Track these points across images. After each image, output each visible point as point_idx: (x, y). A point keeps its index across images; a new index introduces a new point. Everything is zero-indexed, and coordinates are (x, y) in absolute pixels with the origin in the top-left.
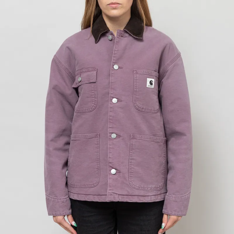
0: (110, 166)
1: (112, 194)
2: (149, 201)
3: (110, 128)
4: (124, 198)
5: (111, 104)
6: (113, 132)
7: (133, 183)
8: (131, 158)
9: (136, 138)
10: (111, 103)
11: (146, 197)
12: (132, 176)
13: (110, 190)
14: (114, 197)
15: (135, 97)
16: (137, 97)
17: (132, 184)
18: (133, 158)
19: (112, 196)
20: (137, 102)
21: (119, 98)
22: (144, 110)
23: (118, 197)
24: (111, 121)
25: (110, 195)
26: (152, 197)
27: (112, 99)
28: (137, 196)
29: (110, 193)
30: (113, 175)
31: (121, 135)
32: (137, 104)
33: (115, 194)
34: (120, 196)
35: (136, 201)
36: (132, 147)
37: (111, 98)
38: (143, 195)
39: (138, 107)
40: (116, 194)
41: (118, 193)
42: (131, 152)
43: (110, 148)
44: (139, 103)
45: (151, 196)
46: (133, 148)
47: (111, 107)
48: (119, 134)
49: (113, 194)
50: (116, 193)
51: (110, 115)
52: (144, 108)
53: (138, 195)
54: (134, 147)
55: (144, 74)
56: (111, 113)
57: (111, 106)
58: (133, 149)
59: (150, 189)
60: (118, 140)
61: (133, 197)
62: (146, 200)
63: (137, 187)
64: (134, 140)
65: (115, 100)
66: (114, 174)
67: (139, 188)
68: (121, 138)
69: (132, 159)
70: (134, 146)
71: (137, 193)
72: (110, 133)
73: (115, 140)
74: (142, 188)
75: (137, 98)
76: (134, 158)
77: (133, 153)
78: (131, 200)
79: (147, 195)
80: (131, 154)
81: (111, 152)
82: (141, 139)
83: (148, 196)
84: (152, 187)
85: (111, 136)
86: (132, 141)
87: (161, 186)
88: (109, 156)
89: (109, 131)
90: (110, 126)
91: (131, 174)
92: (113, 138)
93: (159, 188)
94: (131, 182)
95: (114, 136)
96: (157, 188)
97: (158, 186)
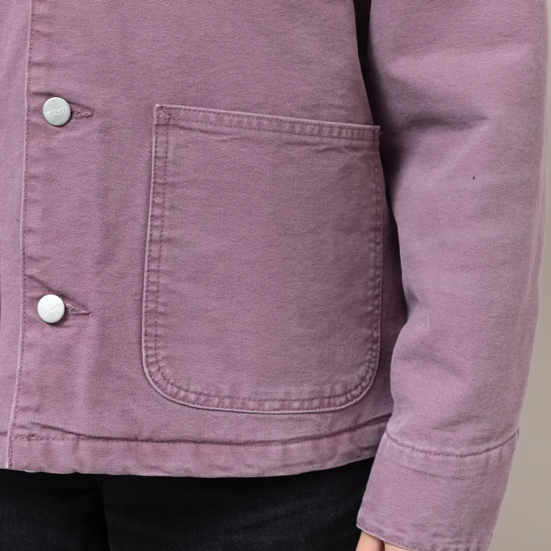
0: (31, 277)
1: (36, 431)
2: (270, 468)
3: (39, 64)
4: (106, 453)
6: (49, 89)
7: (168, 371)
8: (156, 234)
9: (182, 124)
11: (254, 449)
12: (160, 332)
13: (25, 409)
14: (48, 452)
17: (158, 377)
18: (166, 233)
19: (37, 445)
23: (76, 448)
24: (44, 29)
25: (22, 436)
26: (292, 446)
28: (193, 445)
29: (23, 427)
30: (49, 329)
31: (98, 104)
33: (53, 434)
34: (83, 444)
35: (187, 470)
36: (161, 173)
38: (230, 437)
40: (59, 434)
41: (74, 430)
42: (157, 200)
43: (35, 177)
45: (286, 442)
46: (170, 180)
48: (84, 102)
49: (44, 433)
50: (61, 430)
53: (196, 436)
54: (175, 174)
58: (173, 185)
59: (277, 405)
60: (78, 133)
61: (165, 446)
62: (249, 466)
63: (193, 397)
64: (175, 137)
66: (53, 325)
67: (203, 398)
68: (96, 123)
69: (161, 241)
70: (171, 168)
71: (189, 431)
72: (37, 93)
73: (64, 134)
74: (227, 402)
76: (174, 234)
77: (172, 208)
78: (152, 468)
79: (260, 436)
80: (157, 212)
81: (35, 202)
82: (218, 128)
83: (267, 443)
84: (287, 393)
85: (39, 111)
86: (161, 139)
87: (356, 387)
88: (24, 223)
89: (28, 84)
90: (37, 58)
91: (156, 325)
92: (51, 122)
93: (343, 399)
94: (154, 369)
95: (56, 109)
96: (332, 400)
97: (338, 389)
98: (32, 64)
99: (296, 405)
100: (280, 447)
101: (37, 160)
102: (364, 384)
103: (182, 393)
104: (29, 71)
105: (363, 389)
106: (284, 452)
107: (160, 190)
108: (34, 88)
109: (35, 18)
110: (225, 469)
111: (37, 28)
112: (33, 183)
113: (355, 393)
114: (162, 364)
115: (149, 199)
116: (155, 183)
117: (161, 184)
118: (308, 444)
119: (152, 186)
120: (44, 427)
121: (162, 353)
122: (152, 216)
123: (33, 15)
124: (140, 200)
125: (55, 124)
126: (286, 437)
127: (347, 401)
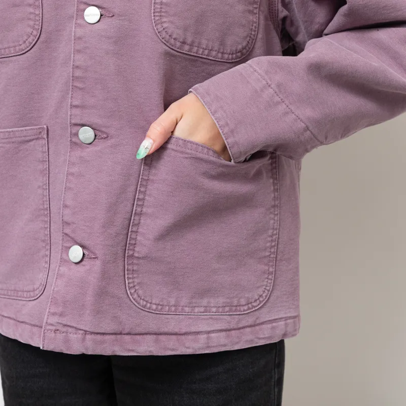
0: (66, 234)
1: (60, 327)
2: (199, 349)
3: (76, 107)
5: (78, 25)
6: (82, 122)
7: (140, 292)
8: (139, 209)
10: (78, 22)
11: (190, 337)
12: (136, 268)
13: (54, 314)
14: (67, 341)
15: (158, 1)
17: (136, 296)
19: (60, 336)
20: (165, 19)
21: (105, 5)
23: (84, 340)
24: (79, 85)
25: (51, 330)
26: (213, 335)
27: (84, 10)
28: (155, 336)
29: (52, 325)
30: (74, 266)
31: (112, 131)
32: (165, 25)
33: (70, 330)
34: (89, 337)
36: (146, 173)
37: (82, 6)
38: (177, 330)
40: (74, 331)
41: (83, 328)
42: (142, 189)
43: (72, 174)
44: (171, 22)
45: (209, 332)
46: (150, 177)
47: (80, 38)
48: (104, 130)
49: (64, 329)
50: (76, 328)
51: (77, 63)
52: (189, 40)
53: (156, 331)
54: (155, 175)
56: (78, 57)
57: (80, 32)
58: (151, 181)
59: (202, 309)
60: (99, 149)
63: (155, 307)
65: (92, 14)
66: (76, 264)
67: (160, 308)
68: (109, 142)
69: (141, 214)
72: (76, 125)
73: (91, 148)
74: (173, 308)
75: (166, 5)
76: (150, 210)
78: (130, 350)
79: (193, 329)
82: (183, 149)
84: (209, 302)
85: (76, 134)
87: (256, 301)
88: (64, 201)
89: (70, 119)
90: (76, 103)
91: (133, 264)
92: (83, 142)
93: (246, 308)
94: (133, 291)
95: (86, 134)
96: (238, 308)
97: (243, 301)
98: (73, 106)
99: (214, 310)
100: (205, 336)
101: (73, 164)
102: (261, 299)
103: (148, 305)
104: (70, 110)
105: (260, 302)
106: (208, 338)
107: (144, 183)
108: (73, 122)
109: (75, 78)
110: (173, 350)
111: (75, 84)
112: (70, 177)
113: (254, 304)
114: (137, 288)
115: (137, 188)
116: (142, 178)
117: (145, 180)
118: (224, 334)
119: (140, 180)
120: (65, 325)
121: (136, 280)
122: (138, 198)
123: (73, 76)
124: (132, 188)
125: (85, 143)
126: (209, 329)
127: (249, 309)
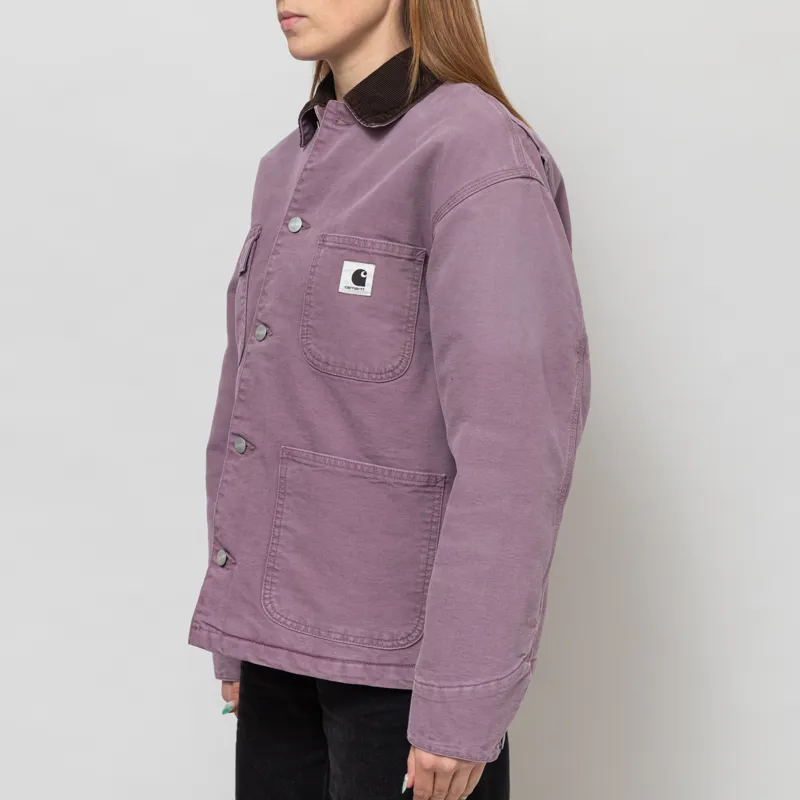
0: (216, 539)
1: (203, 625)
3: (237, 417)
4: (236, 646)
5: (251, 342)
6: (239, 433)
7: (276, 605)
8: (278, 522)
9: (297, 459)
10: (252, 338)
12: (275, 581)
13: (200, 612)
15: (305, 324)
16: (310, 323)
17: (270, 608)
18: (283, 522)
19: (202, 634)
20: (310, 341)
21: (269, 324)
22: (330, 368)
23: (221, 641)
24: (242, 397)
25: (196, 628)
27: (257, 327)
29: (197, 622)
30: (220, 569)
31: (258, 443)
32: (310, 347)
33: (211, 629)
34: (225, 638)
36: (283, 486)
37: (257, 324)
39: (311, 358)
40: (214, 631)
41: (221, 629)
42: (280, 502)
43: (226, 481)
44: (315, 344)
45: (344, 661)
46: (288, 491)
47: (249, 353)
48: (252, 442)
49: (207, 627)
50: (214, 627)
51: (243, 377)
53: (289, 647)
54: (290, 487)
55: (339, 248)
56: (245, 371)
57: (250, 348)
58: (289, 494)
59: (338, 636)
60: (247, 459)
62: (319, 671)
63: (289, 623)
64: (292, 467)
66: (222, 567)
67: (295, 624)
68: (256, 454)
69: (280, 527)
70: (289, 484)
72: (234, 434)
74: (309, 629)
75: (311, 326)
76: (288, 523)
77: (287, 507)
78: (260, 660)
80: (279, 509)
81: (223, 496)
82: (313, 463)
83: (333, 659)
85: (233, 444)
86: (284, 467)
89: (231, 428)
90: (237, 414)
91: (273, 576)
94: (267, 602)
98: (234, 417)
100: (340, 664)
101: (228, 472)
103: (283, 619)
104: (233, 420)
106: (344, 668)
107: (282, 496)
108: (232, 431)
114: (273, 600)
117: (282, 493)
118: (361, 666)
119: (278, 493)
120: (207, 624)
121: (274, 593)
125: (240, 452)
126: (345, 658)
